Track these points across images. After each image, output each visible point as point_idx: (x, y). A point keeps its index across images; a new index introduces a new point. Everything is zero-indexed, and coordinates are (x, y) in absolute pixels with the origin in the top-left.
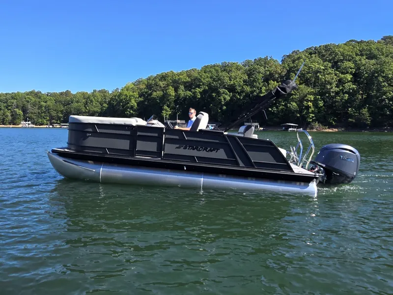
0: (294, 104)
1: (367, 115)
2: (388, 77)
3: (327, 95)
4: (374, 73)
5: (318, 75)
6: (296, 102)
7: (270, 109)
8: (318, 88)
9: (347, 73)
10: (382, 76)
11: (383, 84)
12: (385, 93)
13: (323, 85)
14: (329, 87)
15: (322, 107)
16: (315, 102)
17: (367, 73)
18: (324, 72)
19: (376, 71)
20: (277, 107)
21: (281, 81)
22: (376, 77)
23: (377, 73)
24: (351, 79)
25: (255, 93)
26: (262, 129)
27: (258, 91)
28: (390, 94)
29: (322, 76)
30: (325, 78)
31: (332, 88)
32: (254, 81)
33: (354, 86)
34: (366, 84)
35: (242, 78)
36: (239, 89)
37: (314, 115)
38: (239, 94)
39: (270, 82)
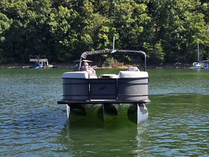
0: (88, 36)
1: (161, 49)
2: (180, 10)
3: (123, 26)
4: (167, 5)
5: (113, 2)
6: (90, 34)
7: (61, 42)
8: (113, 19)
9: (142, 2)
10: (174, 8)
11: (175, 17)
12: (176, 27)
13: (119, 15)
14: (124, 18)
15: (117, 40)
16: (110, 34)
17: (161, 3)
18: (119, 0)
19: (167, 3)
20: (69, 40)
21: (73, 8)
22: (169, 9)
23: (170, 4)
24: (146, 9)
25: (42, 21)
26: (52, 66)
27: (45, 18)
28: (181, 28)
29: (117, 4)
30: (121, 7)
31: (127, 19)
32: (41, 5)
33: (149, 18)
34: (160, 15)
36: (22, 14)
38: (22, 21)
39: (59, 7)
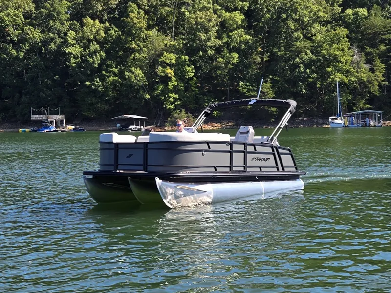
0: (138, 72)
1: (271, 94)
2: (303, 22)
3: (201, 53)
4: (280, 13)
5: (183, 10)
6: (141, 68)
7: (88, 83)
8: (184, 39)
9: (236, 9)
10: (293, 19)
11: (295, 34)
12: (298, 53)
13: (193, 32)
14: (203, 37)
15: (191, 78)
16: (178, 67)
17: (269, 11)
18: (193, 6)
19: (282, 9)
20: (103, 79)
21: (108, 20)
22: (284, 20)
23: (286, 11)
24: (243, 21)
25: (53, 46)
26: (73, 127)
27: (58, 41)
28: (306, 54)
29: (190, 12)
30: (197, 17)
31: (209, 39)
32: (50, 16)
33: (248, 37)
34: (268, 32)
35: (19, 7)
36: (14, 33)
37: (177, 96)
38: (16, 45)
39: (84, 20)
